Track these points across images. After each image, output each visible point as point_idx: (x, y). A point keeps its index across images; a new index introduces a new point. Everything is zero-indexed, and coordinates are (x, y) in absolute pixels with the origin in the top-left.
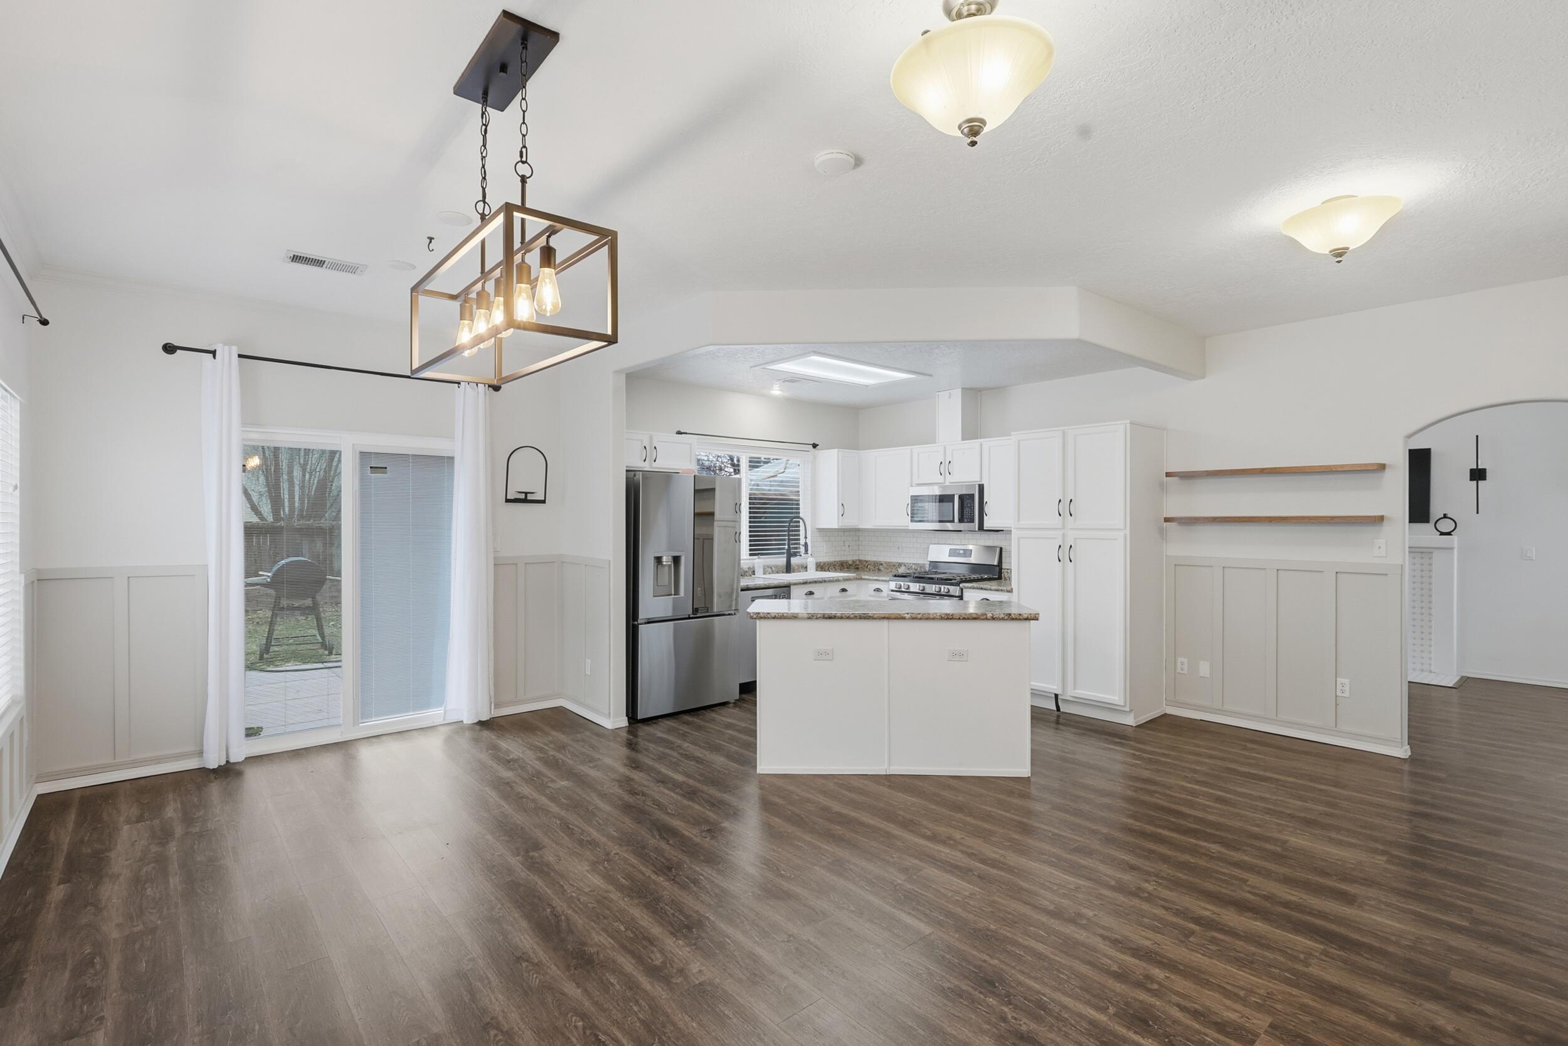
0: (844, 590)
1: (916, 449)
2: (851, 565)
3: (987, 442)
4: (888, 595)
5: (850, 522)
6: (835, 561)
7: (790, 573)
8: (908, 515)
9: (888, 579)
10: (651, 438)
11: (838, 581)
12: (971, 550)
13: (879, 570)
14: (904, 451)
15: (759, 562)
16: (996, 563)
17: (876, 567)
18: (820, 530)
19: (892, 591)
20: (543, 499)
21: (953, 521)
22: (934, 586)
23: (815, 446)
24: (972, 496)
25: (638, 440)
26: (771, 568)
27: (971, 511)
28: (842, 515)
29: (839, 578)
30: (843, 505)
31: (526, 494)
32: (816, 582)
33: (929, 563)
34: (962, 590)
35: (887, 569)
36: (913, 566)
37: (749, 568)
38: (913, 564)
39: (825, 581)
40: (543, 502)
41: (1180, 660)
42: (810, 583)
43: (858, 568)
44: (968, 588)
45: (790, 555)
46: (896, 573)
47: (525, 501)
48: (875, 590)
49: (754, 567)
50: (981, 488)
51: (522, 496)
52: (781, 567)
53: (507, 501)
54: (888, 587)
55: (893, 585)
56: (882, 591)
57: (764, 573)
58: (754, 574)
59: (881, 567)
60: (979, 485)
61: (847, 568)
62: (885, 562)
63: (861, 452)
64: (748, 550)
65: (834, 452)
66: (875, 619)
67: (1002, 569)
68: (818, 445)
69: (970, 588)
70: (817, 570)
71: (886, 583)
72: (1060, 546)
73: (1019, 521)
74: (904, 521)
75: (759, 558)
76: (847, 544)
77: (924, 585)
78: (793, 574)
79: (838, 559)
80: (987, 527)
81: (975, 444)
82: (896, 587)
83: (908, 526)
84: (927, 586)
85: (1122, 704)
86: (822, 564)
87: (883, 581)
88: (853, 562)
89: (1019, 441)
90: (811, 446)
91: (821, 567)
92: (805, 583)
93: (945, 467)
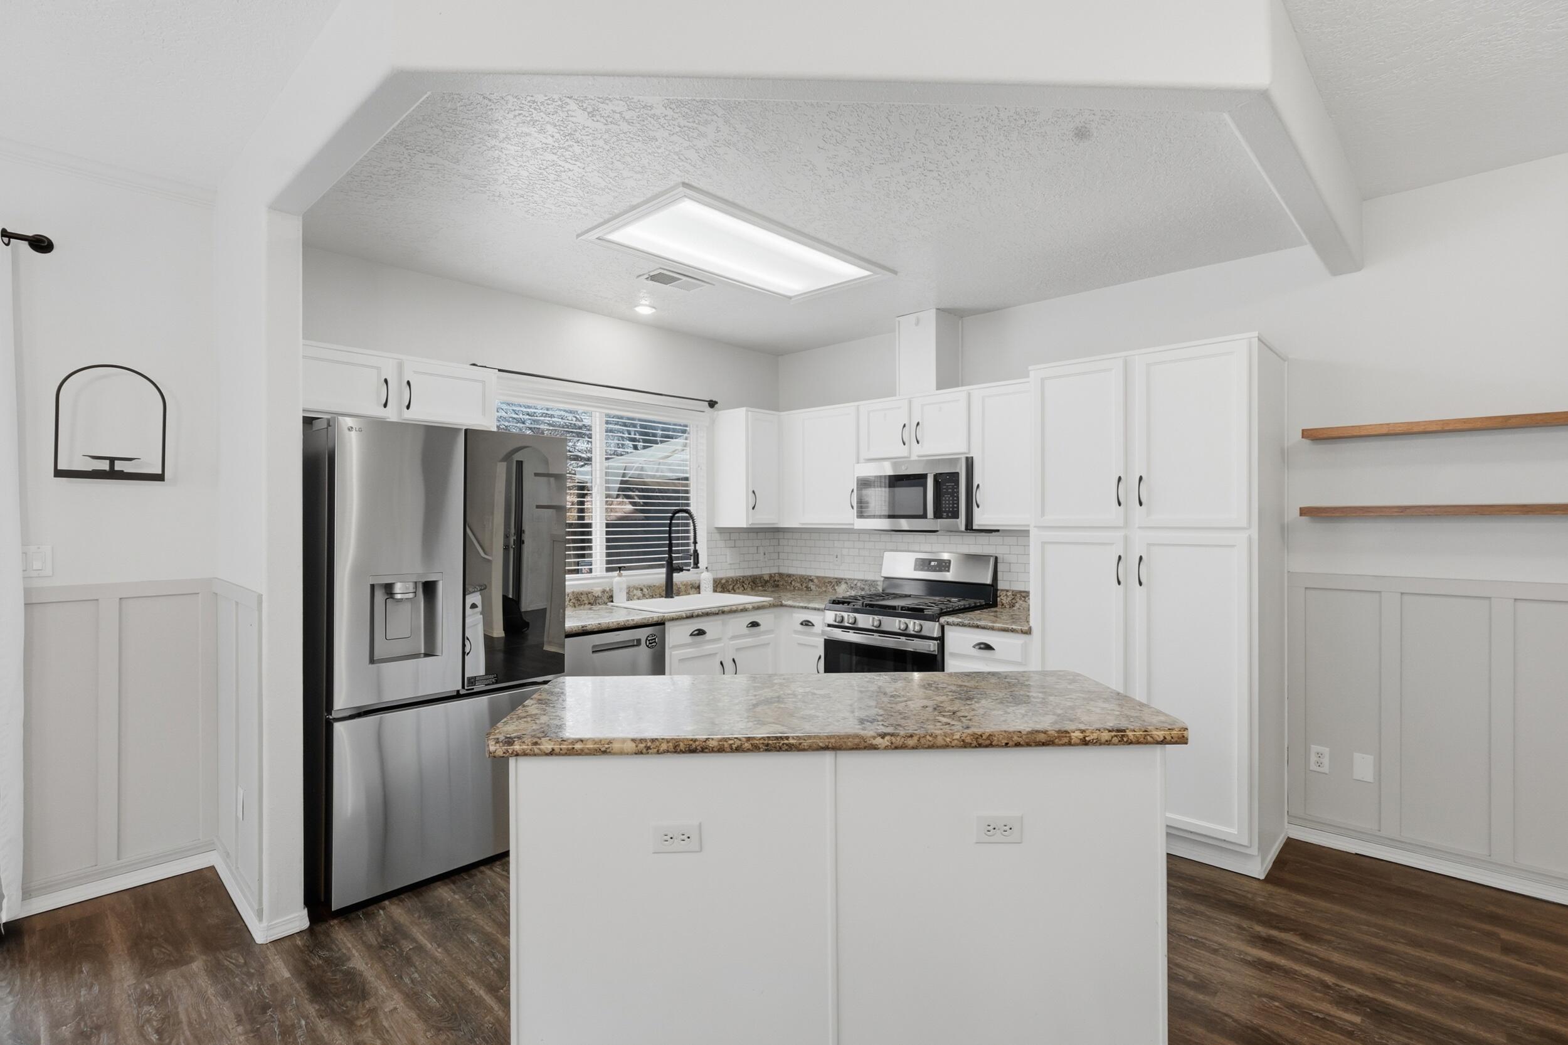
0: (754, 624)
1: (865, 406)
2: (767, 582)
3: (978, 391)
4: (823, 633)
5: (765, 518)
6: (743, 577)
7: (672, 597)
8: (852, 507)
9: (823, 606)
10: (400, 366)
11: (744, 610)
12: (949, 561)
13: (808, 589)
14: (850, 407)
15: (620, 581)
16: (989, 581)
17: (802, 585)
18: (722, 531)
19: (829, 626)
20: (160, 472)
21: (924, 516)
22: (897, 620)
23: (712, 404)
24: (955, 476)
25: (372, 367)
26: (642, 590)
27: (953, 500)
28: (753, 508)
29: (747, 606)
30: (754, 492)
31: (112, 460)
32: (707, 614)
33: (882, 579)
34: (943, 628)
35: (819, 587)
36: (859, 584)
37: (604, 592)
38: (859, 580)
39: (723, 612)
40: (160, 477)
41: (1315, 748)
42: (698, 616)
43: (777, 586)
44: (954, 624)
45: (672, 569)
46: (834, 598)
47: (112, 474)
48: (802, 624)
49: (611, 590)
50: (970, 463)
51: (105, 466)
52: (659, 587)
53: (59, 473)
54: (824, 619)
55: (830, 616)
56: (813, 625)
57: (629, 599)
58: (612, 602)
59: (810, 584)
60: (967, 458)
61: (762, 586)
62: (818, 577)
63: (782, 413)
64: (604, 562)
65: (742, 411)
66: (804, 750)
67: (997, 590)
68: (716, 403)
69: (958, 625)
70: (715, 591)
71: (820, 613)
72: (1120, 557)
73: (1043, 514)
74: (847, 517)
75: (620, 575)
76: (761, 550)
77: (881, 617)
78: (676, 598)
79: (748, 573)
80: (979, 525)
81: (957, 394)
82: (835, 621)
83: (853, 524)
84: (885, 619)
85: (1246, 843)
86: (723, 581)
87: (815, 609)
88: (771, 576)
89: (1043, 380)
90: (707, 403)
91: (722, 586)
92: (691, 616)
93: (912, 431)
